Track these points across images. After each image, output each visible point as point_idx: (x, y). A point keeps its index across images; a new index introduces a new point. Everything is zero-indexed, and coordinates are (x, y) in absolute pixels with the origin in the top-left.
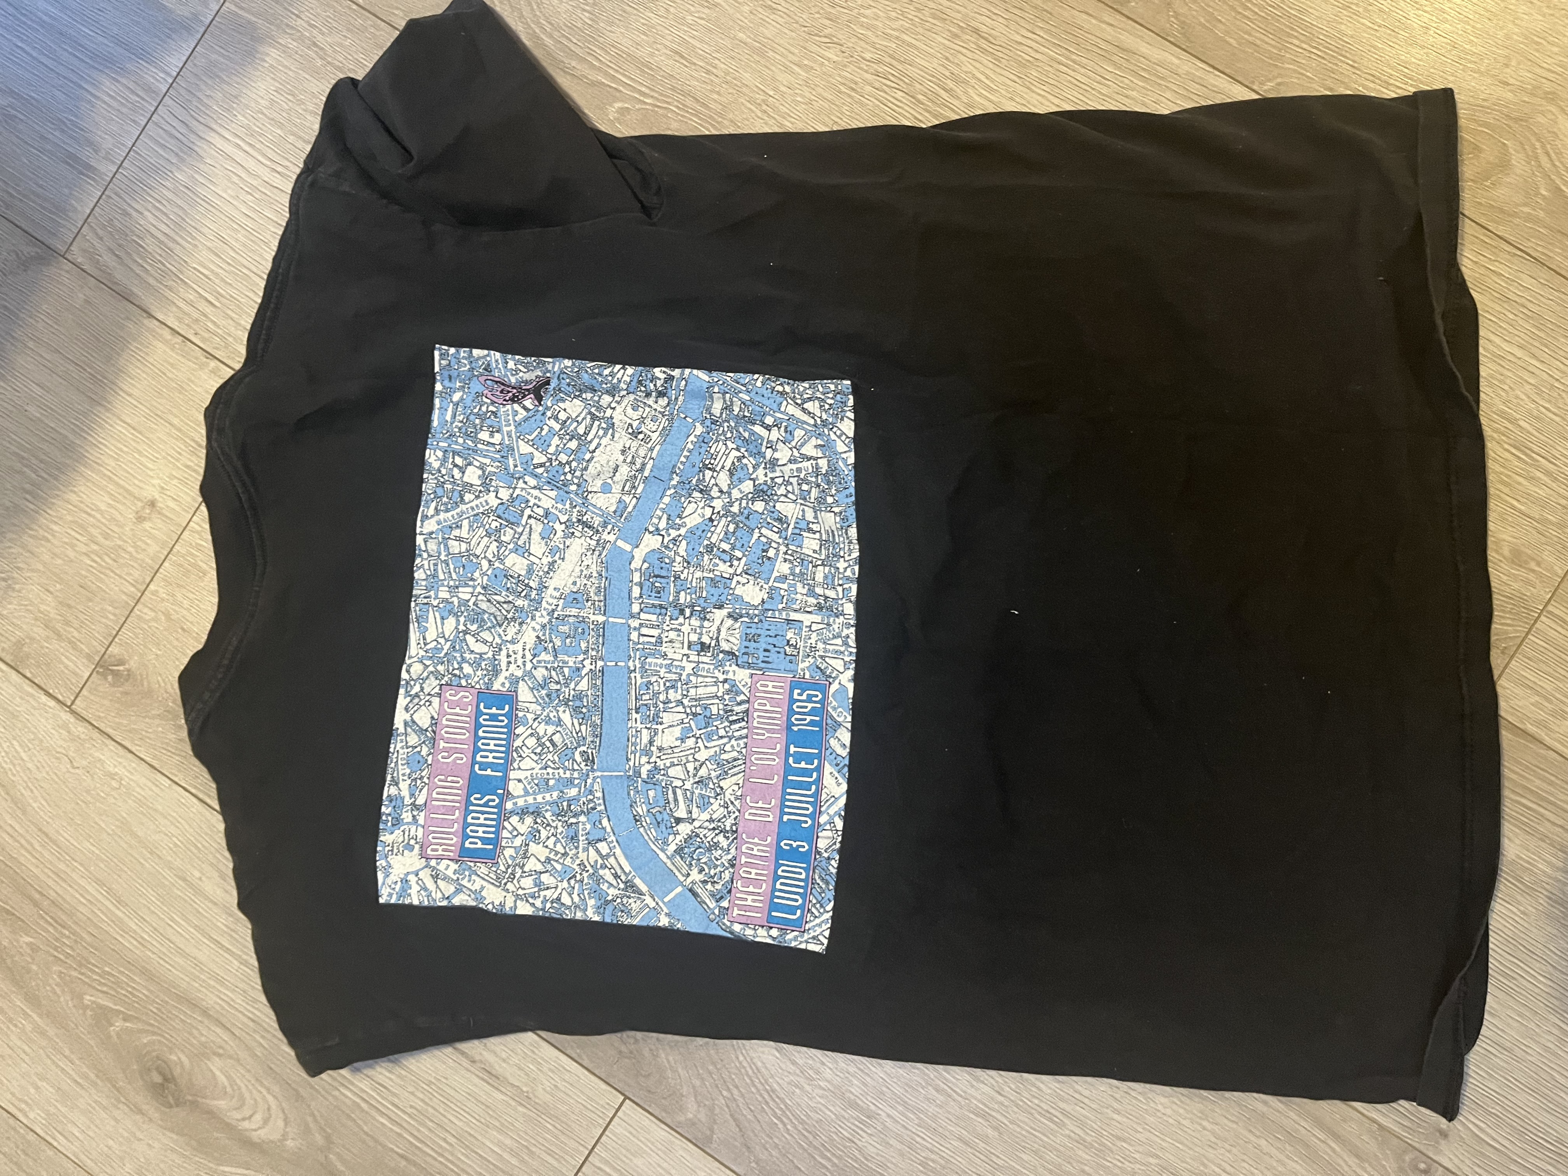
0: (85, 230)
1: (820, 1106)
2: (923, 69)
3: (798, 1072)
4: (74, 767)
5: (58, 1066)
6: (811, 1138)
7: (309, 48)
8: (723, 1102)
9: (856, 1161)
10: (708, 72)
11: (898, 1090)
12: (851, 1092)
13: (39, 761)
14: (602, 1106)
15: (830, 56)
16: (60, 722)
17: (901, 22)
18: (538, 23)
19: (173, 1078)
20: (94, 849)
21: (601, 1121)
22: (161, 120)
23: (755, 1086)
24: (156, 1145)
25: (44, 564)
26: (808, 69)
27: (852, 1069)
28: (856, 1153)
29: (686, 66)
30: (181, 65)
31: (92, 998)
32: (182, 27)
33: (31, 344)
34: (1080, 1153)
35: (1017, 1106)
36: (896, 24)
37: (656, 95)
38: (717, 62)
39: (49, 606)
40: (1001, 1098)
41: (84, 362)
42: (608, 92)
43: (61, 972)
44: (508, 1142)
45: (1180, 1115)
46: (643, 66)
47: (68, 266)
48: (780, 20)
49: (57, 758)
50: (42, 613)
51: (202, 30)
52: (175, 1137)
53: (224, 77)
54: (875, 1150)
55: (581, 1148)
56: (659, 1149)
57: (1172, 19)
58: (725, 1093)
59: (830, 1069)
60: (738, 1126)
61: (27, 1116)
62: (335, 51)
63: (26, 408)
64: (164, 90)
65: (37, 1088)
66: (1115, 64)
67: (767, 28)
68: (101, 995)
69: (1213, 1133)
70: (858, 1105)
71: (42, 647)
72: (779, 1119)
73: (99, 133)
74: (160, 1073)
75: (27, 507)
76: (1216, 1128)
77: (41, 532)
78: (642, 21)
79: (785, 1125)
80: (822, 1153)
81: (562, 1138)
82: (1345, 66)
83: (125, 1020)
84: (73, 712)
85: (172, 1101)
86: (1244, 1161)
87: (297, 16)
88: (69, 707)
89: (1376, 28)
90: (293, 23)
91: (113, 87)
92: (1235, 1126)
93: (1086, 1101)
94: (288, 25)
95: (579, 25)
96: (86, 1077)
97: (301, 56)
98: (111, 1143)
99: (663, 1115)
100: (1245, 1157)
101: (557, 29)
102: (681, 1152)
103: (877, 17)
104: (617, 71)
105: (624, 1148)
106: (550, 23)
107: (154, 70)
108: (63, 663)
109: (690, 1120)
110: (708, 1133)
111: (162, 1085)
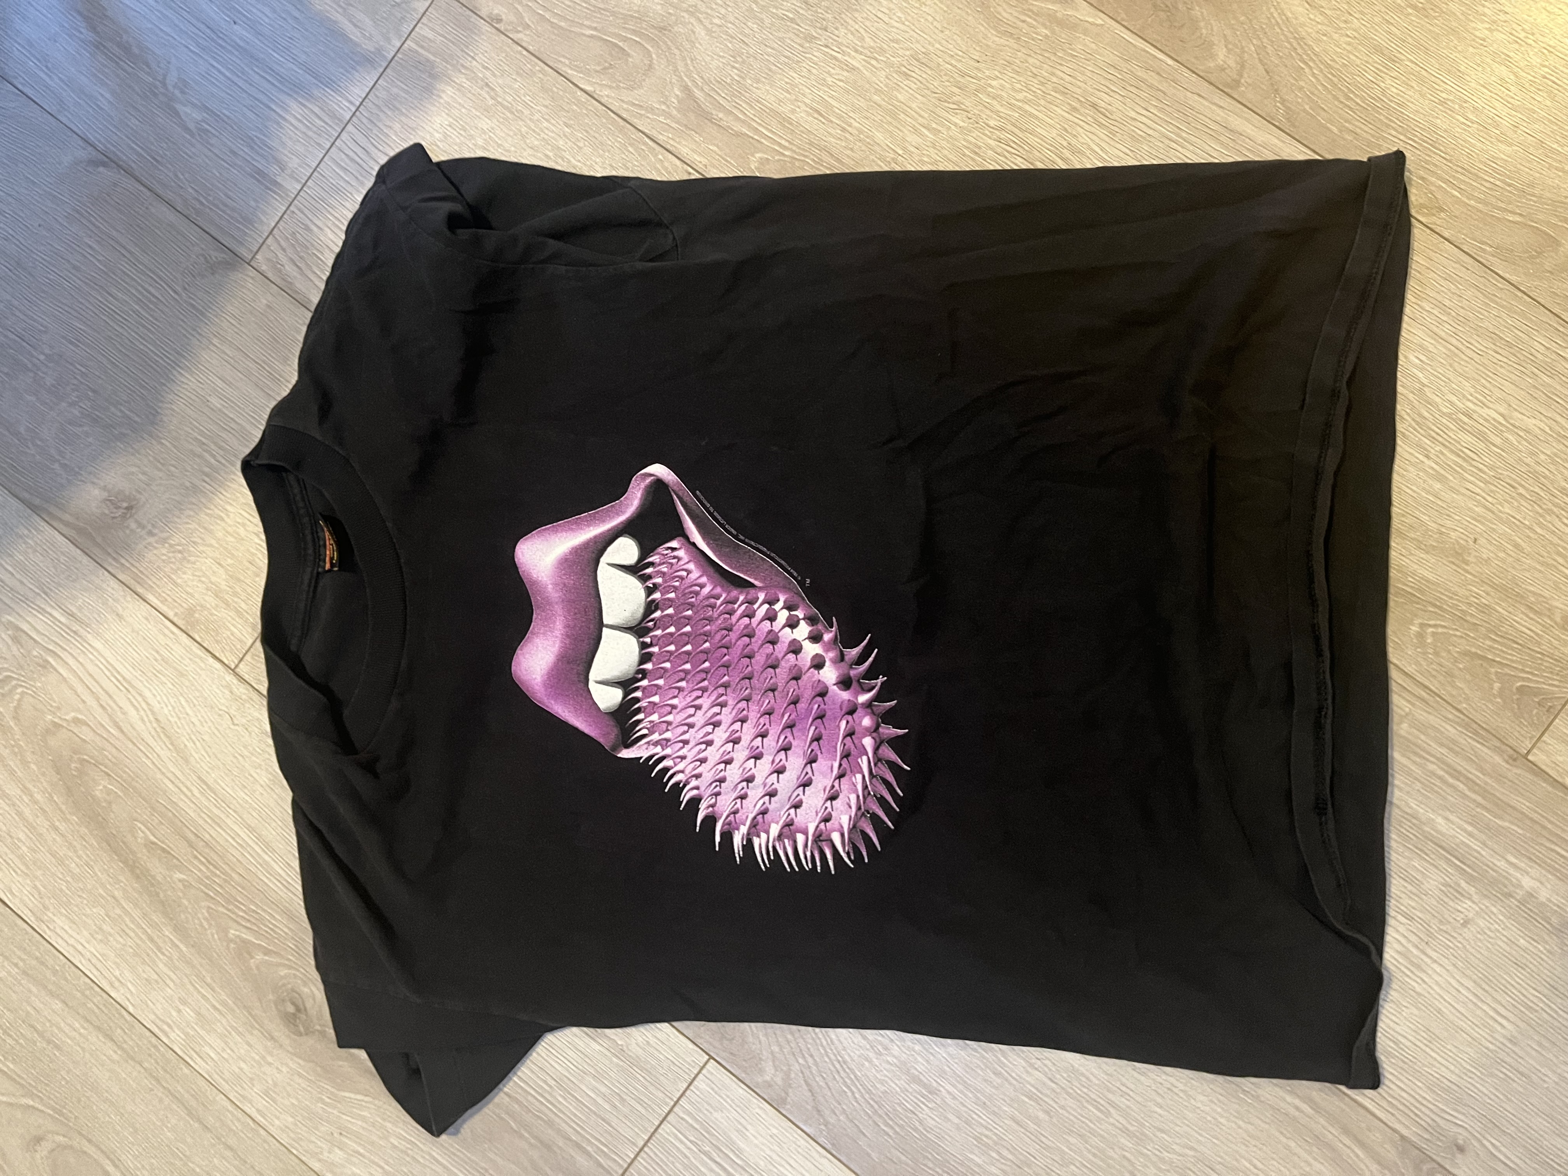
0: (270, 241)
1: (886, 1079)
2: (1042, 138)
3: (868, 1047)
4: (234, 724)
5: (199, 992)
6: (876, 1106)
7: (482, 88)
8: (798, 1068)
9: (915, 1131)
10: (844, 130)
11: (959, 1071)
12: (916, 1069)
13: (202, 717)
14: (689, 1064)
15: (957, 121)
16: (224, 683)
17: (1025, 94)
18: (690, 77)
19: (305, 1010)
20: (247, 798)
21: (686, 1077)
22: (344, 145)
23: (828, 1056)
24: (284, 1069)
25: (218, 540)
26: (936, 132)
27: (917, 1047)
28: (917, 1124)
29: (823, 123)
30: (364, 95)
31: (237, 933)
32: (366, 60)
33: (215, 341)
34: (1122, 1140)
35: (1068, 1093)
36: (1020, 96)
37: (794, 148)
38: (852, 121)
39: (221, 579)
40: (1053, 1085)
41: (264, 362)
42: (750, 143)
43: (209, 907)
44: (603, 1089)
45: (1218, 1113)
46: (785, 121)
47: (252, 273)
48: (913, 86)
49: (220, 715)
50: (212, 583)
51: (384, 64)
52: (301, 1062)
53: (404, 110)
54: (933, 1122)
55: (668, 1100)
56: (737, 1106)
57: (1278, 104)
58: (801, 1061)
59: (897, 1046)
60: (811, 1091)
61: (168, 1037)
62: (505, 92)
63: (209, 398)
64: (348, 117)
65: (179, 1011)
66: (1222, 144)
67: (900, 93)
68: (244, 930)
69: (1246, 1131)
70: (921, 1080)
71: (212, 614)
72: (848, 1087)
73: (286, 152)
74: (293, 1003)
75: (204, 487)
76: (1250, 1127)
77: (216, 511)
78: (787, 80)
79: (853, 1093)
80: (885, 1121)
81: (651, 1088)
82: (1438, 158)
83: (265, 954)
84: (237, 675)
85: (302, 1029)
86: (1273, 1159)
87: (473, 58)
88: (233, 670)
89: (1470, 124)
90: (468, 64)
91: (301, 111)
92: (1267, 1126)
93: (1131, 1093)
94: (463, 66)
95: (728, 81)
96: (224, 1003)
97: (474, 95)
98: (243, 1065)
99: (742, 1076)
100: (1274, 1156)
101: (707, 82)
102: (758, 1110)
103: (1002, 88)
104: (760, 124)
105: (706, 1102)
106: (702, 78)
107: (340, 99)
108: (230, 630)
109: (766, 1082)
110: (783, 1095)
111: (294, 1014)
